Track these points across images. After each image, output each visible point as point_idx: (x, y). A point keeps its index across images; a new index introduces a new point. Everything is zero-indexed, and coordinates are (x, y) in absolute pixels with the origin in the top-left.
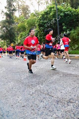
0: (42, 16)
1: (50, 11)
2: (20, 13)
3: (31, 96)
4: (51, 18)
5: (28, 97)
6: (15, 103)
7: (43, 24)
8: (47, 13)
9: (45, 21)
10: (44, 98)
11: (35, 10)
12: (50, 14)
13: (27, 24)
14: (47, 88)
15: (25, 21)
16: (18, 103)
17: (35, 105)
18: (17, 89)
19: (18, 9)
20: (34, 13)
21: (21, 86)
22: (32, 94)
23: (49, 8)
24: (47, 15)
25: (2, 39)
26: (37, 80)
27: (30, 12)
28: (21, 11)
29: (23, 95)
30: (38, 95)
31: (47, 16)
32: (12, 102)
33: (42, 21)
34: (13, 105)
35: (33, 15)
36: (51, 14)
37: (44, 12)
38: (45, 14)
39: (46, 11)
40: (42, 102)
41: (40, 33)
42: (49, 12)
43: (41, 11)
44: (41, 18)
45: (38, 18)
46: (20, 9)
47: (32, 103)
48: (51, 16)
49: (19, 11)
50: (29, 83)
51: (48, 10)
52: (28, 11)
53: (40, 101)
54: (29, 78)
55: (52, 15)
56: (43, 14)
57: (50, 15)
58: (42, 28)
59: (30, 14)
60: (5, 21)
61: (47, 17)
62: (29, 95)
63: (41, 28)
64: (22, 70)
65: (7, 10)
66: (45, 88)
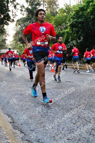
0: (76, 13)
1: (88, 6)
2: (46, 8)
3: (75, 125)
4: (89, 15)
5: (71, 126)
6: (56, 133)
7: (77, 24)
8: (82, 9)
9: (80, 20)
10: (92, 129)
11: (66, 4)
12: (86, 10)
13: (55, 23)
14: (92, 115)
15: (52, 19)
16: (61, 134)
17: (84, 139)
18: (54, 113)
19: (42, 3)
20: (64, 8)
21: (58, 110)
22: (75, 123)
23: (86, 2)
24: (82, 11)
25: (21, 42)
26: (76, 102)
27: (58, 6)
28: (47, 6)
29: (64, 124)
30: (83, 124)
31: (83, 13)
32: (52, 133)
33: (75, 19)
34: (54, 135)
35: (63, 11)
36: (89, 10)
37: (79, 8)
38: (80, 11)
39: (82, 7)
40: (91, 134)
41: (72, 36)
42: (85, 8)
43: (74, 5)
44: (75, 16)
45: (71, 16)
46: (45, 3)
47: (79, 136)
48: (89, 13)
49: (44, 6)
50: (66, 106)
51: (85, 4)
52: (56, 5)
53: (89, 133)
54: (65, 99)
55: (91, 12)
56: (77, 10)
57: (87, 12)
58: (75, 30)
59: (58, 9)
60: (27, 18)
61: (82, 15)
62: (72, 124)
63: (74, 28)
64: (53, 87)
65: (29, 4)
66: (90, 115)
